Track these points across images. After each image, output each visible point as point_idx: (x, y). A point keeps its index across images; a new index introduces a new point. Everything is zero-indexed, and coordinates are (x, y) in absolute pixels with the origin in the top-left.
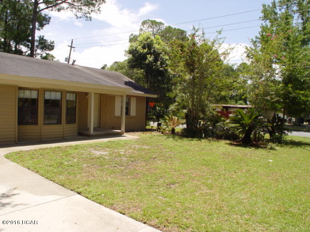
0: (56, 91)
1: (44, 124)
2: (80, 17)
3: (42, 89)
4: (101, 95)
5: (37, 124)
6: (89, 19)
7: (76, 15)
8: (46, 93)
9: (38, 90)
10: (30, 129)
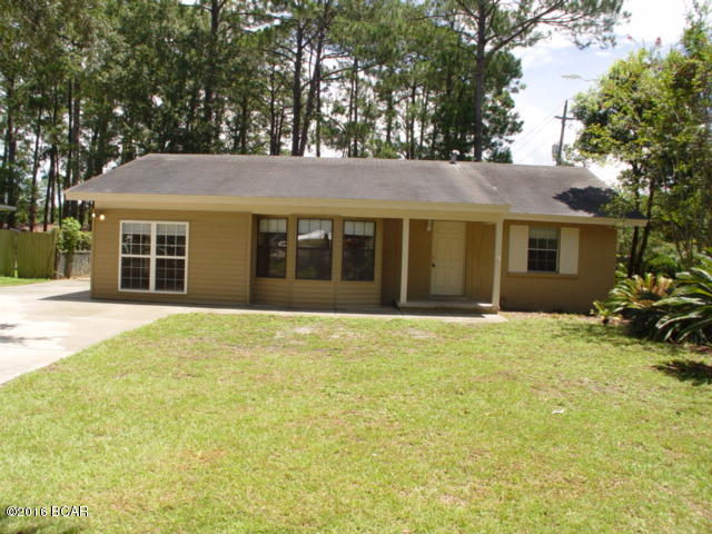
0: (321, 219)
1: (297, 278)
2: (588, 45)
3: (294, 215)
4: (468, 223)
5: (284, 277)
6: (608, 42)
7: (577, 43)
8: (301, 222)
9: (286, 218)
10: (272, 285)
